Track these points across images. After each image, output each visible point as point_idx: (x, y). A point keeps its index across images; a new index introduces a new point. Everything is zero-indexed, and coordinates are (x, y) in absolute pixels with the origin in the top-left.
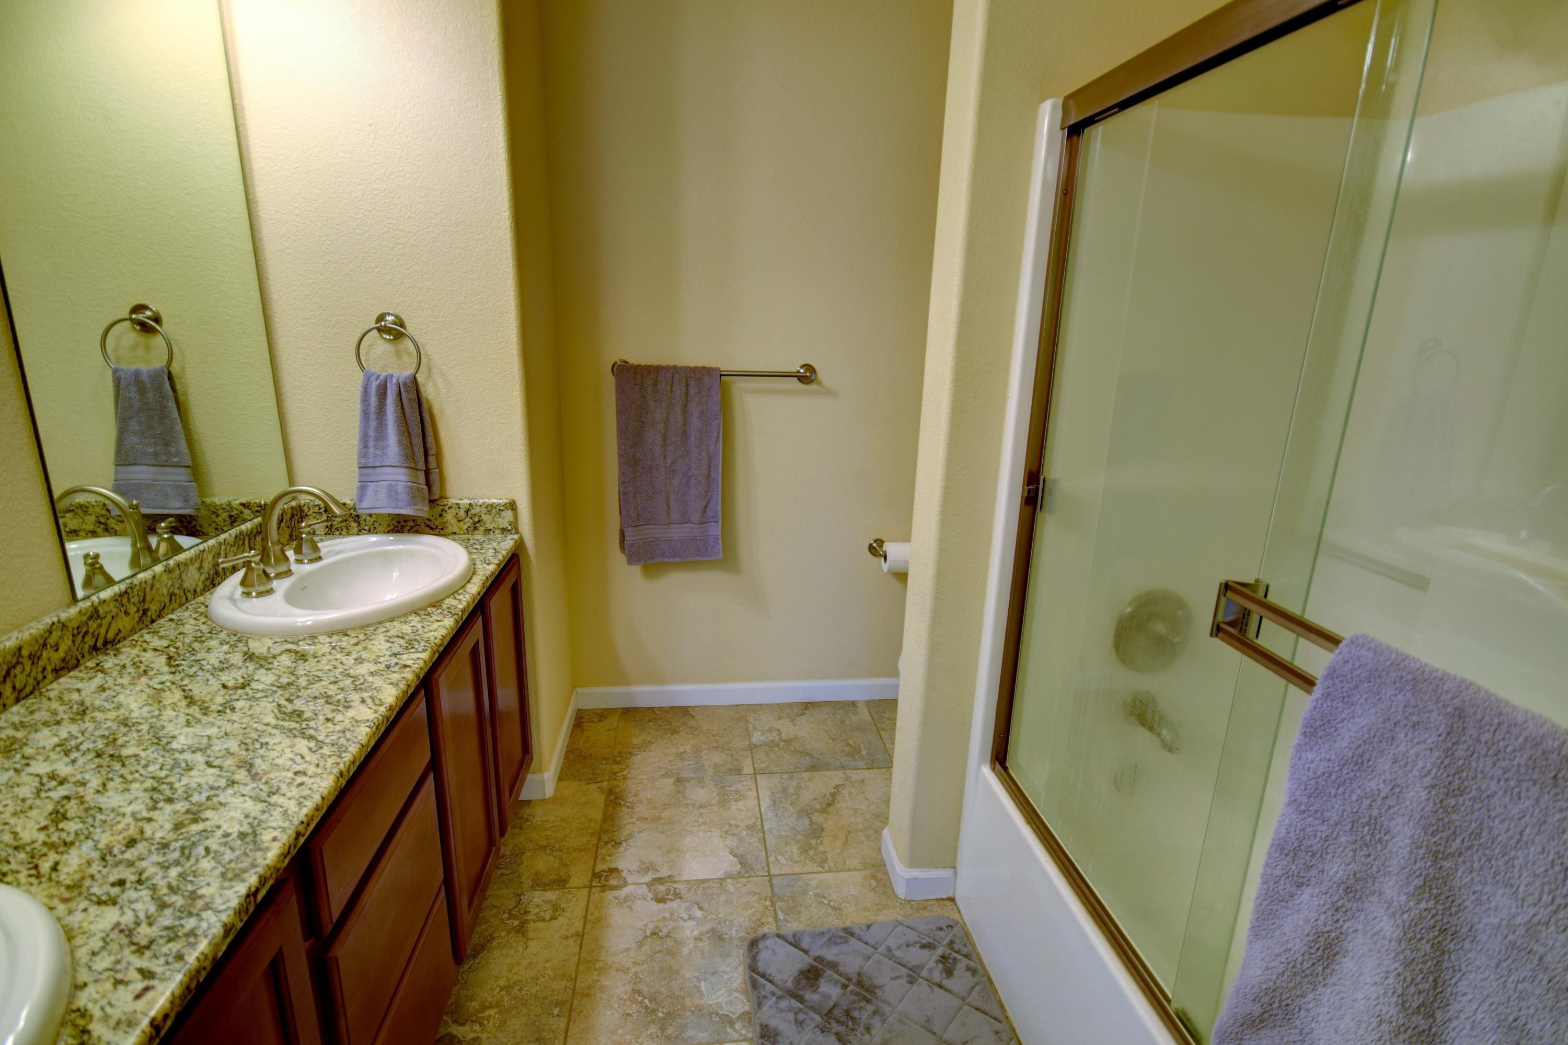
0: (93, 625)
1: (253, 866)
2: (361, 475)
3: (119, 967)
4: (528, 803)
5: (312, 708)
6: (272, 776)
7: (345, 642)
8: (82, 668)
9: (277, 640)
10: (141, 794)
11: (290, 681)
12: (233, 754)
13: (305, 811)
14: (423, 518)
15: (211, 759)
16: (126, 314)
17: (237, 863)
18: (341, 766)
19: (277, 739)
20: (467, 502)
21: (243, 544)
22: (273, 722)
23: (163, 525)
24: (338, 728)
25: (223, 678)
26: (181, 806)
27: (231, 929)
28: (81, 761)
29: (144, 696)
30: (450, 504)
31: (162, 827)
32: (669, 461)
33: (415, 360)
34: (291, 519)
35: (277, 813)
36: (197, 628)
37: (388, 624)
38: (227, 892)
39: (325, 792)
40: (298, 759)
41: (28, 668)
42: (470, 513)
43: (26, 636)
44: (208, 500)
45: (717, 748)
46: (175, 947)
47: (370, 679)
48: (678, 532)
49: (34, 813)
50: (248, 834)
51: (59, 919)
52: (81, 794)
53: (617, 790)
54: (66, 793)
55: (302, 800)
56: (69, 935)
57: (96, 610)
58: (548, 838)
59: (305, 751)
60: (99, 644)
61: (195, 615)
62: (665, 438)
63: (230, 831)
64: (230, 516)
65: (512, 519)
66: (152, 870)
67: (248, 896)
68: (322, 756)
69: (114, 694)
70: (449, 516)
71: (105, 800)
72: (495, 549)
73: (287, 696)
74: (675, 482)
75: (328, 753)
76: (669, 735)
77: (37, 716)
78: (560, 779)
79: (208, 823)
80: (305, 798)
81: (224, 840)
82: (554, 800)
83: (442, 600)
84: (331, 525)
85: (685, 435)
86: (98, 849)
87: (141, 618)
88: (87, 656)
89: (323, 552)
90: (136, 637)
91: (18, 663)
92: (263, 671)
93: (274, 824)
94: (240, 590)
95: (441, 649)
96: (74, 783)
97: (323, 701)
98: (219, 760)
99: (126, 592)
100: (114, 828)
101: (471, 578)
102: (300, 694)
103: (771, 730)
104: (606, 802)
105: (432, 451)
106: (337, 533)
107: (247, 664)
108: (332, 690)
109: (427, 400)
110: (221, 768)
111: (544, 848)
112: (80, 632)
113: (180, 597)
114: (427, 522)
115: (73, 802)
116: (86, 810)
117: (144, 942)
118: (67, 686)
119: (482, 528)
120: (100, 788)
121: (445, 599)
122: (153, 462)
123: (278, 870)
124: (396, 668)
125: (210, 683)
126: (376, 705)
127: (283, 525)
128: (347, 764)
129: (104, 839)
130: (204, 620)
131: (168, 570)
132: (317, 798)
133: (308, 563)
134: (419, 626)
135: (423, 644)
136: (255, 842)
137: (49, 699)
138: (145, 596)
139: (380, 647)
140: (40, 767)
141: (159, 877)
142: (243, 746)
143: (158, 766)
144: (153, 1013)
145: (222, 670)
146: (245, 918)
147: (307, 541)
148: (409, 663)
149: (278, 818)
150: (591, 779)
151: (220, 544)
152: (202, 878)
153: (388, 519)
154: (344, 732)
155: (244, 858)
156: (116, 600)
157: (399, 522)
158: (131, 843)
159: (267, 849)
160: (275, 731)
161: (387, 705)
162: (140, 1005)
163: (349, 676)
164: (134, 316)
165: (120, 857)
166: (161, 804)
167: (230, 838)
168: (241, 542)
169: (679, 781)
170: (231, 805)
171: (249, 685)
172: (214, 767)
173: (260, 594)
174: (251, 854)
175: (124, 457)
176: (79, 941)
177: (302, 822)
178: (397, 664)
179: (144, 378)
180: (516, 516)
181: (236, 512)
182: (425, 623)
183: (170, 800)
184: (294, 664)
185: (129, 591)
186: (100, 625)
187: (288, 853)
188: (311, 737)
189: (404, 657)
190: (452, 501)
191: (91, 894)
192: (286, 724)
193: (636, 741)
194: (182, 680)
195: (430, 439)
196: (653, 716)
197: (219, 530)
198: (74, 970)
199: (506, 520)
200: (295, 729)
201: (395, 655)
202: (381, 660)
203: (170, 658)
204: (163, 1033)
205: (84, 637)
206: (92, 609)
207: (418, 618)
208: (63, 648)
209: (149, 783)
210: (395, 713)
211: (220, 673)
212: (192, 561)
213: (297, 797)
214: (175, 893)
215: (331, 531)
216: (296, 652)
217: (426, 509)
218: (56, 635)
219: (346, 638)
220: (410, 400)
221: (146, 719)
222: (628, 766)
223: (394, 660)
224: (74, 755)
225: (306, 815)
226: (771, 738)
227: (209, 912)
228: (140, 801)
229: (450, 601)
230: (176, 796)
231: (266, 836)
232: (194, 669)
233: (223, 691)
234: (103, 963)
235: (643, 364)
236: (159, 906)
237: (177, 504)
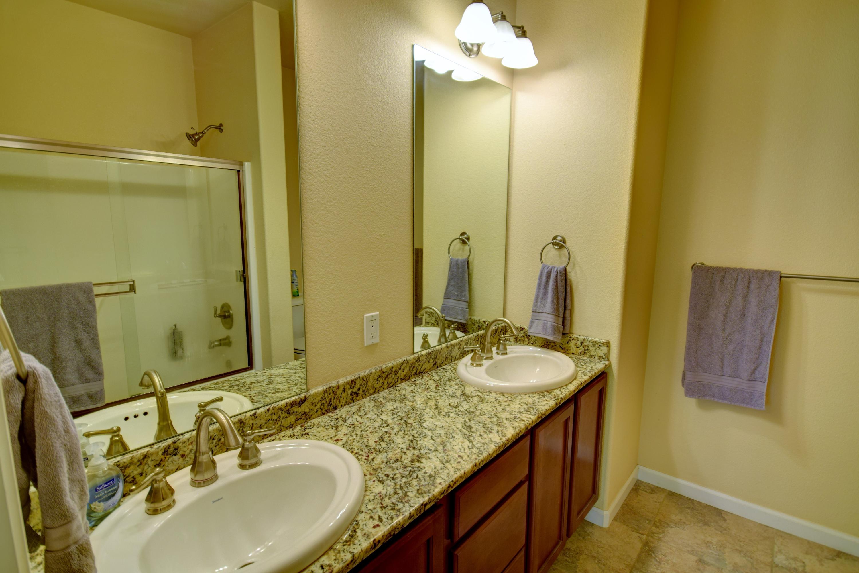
0: (417, 364)
1: (429, 492)
2: (533, 315)
3: (374, 511)
4: (592, 524)
5: (477, 427)
6: (450, 453)
7: (502, 398)
8: (410, 381)
9: (476, 389)
10: (407, 441)
11: (473, 411)
12: (441, 437)
13: (455, 476)
14: (558, 343)
15: (433, 436)
16: (458, 236)
17: (424, 488)
18: (477, 461)
19: (458, 436)
20: (582, 337)
21: (478, 340)
22: (460, 428)
23: (452, 326)
24: (483, 441)
25: (451, 401)
26: (416, 452)
27: (412, 516)
28: (396, 419)
29: (423, 399)
30: (573, 337)
31: (408, 458)
32: (727, 332)
33: (567, 260)
34: (500, 332)
35: (446, 471)
36: (451, 375)
37: (523, 395)
38: (416, 499)
39: (467, 470)
40: (462, 449)
41: (393, 376)
42: (583, 344)
43: (395, 363)
44: (472, 318)
45: (740, 552)
46: (393, 513)
47: (505, 421)
48: (728, 382)
49: (376, 434)
50: (432, 476)
51: (366, 481)
52: (391, 433)
53: (651, 545)
54: (387, 430)
55: (456, 470)
56: (366, 488)
57: (419, 358)
58: (598, 553)
59: (466, 447)
60: (417, 373)
61: (452, 369)
62: (726, 316)
63: (427, 471)
64: (479, 326)
65: (606, 352)
66: (398, 475)
67: (422, 505)
68: (472, 452)
69: (415, 395)
70: (572, 344)
71: (396, 439)
72: (592, 367)
73: (470, 417)
74: (730, 347)
75: (474, 452)
76: (700, 525)
77: (391, 396)
78: (615, 519)
79: (422, 464)
80: (458, 469)
81: (424, 475)
82: (607, 531)
83: (553, 390)
84: (517, 338)
85: (743, 316)
86: (387, 458)
87: (433, 366)
88: (412, 377)
89: (508, 351)
90: (430, 373)
91: (391, 373)
92: (465, 402)
93: (442, 476)
94: (470, 362)
95: (544, 417)
96: (391, 427)
97: (482, 425)
98: (436, 438)
99: (430, 353)
100: (394, 452)
101: (572, 381)
102: (475, 418)
103: (795, 559)
104: (642, 549)
105: (569, 308)
106: (519, 342)
107: (461, 397)
108: (488, 421)
109: (570, 280)
110: (435, 441)
111: (594, 557)
112: (412, 366)
113: (449, 360)
114: (561, 345)
115: (388, 435)
116: (390, 440)
117: (384, 505)
118: (403, 387)
119: (588, 354)
120: (397, 433)
121: (555, 389)
122: (456, 298)
123: (437, 499)
124: (518, 420)
125: (446, 401)
126: (502, 436)
127: (497, 334)
128: (480, 461)
129: (390, 455)
130: (454, 372)
131: (447, 347)
132: (462, 472)
133: (501, 355)
134: (537, 400)
135: (535, 411)
136: (433, 481)
137: (397, 390)
138: (437, 356)
139: (515, 406)
140: (384, 417)
141: (399, 480)
142: (446, 435)
143: (416, 432)
144: (375, 537)
145: (452, 397)
146: (419, 515)
147: (502, 344)
148: (525, 419)
149: (445, 474)
150: (635, 529)
151: (469, 339)
152: (411, 488)
153: (542, 340)
154: (484, 444)
155: (427, 486)
156: (426, 356)
157: (547, 342)
158: (397, 461)
159: (436, 487)
160: (459, 433)
161: (507, 438)
162: (374, 531)
163: (497, 416)
164: (461, 237)
165: (391, 465)
166: (411, 449)
167: (426, 475)
168: (477, 339)
169: (700, 561)
170: (432, 460)
171: (458, 407)
172: (433, 440)
173: (477, 366)
174: (430, 486)
175: (447, 296)
176: (368, 493)
177: (453, 481)
178: (519, 418)
179: (459, 263)
180: (609, 351)
181: (481, 324)
182: (541, 400)
183: (414, 448)
184: (478, 403)
185: (432, 353)
186: (419, 365)
187: (443, 493)
188: (471, 441)
189: (524, 415)
190: (575, 336)
191: (378, 476)
192: (464, 431)
193: (674, 517)
194: (437, 396)
195: (568, 301)
196: (692, 505)
197: (474, 331)
198: (362, 504)
199: (603, 352)
200: (466, 434)
201: (520, 412)
202: (513, 413)
203: (437, 385)
204: (377, 548)
205: (413, 368)
206: (418, 357)
207: (538, 396)
208: (406, 371)
209: (411, 438)
210: (510, 443)
211: (450, 398)
212: (457, 344)
213: (455, 468)
214: (401, 489)
215: (517, 340)
216: (481, 398)
217: (560, 338)
218: (404, 365)
219: (503, 397)
220: (561, 280)
221: (420, 410)
222: (663, 532)
223: (519, 415)
224: (395, 416)
225: (455, 478)
226: (794, 566)
227: (408, 504)
228: (406, 444)
229: (557, 392)
230: (417, 447)
231: (438, 481)
232: (443, 393)
233: (448, 407)
234: (370, 507)
235: (715, 266)
236: (395, 492)
237: (460, 317)
